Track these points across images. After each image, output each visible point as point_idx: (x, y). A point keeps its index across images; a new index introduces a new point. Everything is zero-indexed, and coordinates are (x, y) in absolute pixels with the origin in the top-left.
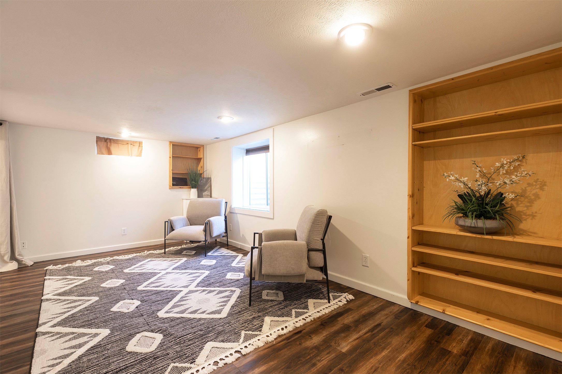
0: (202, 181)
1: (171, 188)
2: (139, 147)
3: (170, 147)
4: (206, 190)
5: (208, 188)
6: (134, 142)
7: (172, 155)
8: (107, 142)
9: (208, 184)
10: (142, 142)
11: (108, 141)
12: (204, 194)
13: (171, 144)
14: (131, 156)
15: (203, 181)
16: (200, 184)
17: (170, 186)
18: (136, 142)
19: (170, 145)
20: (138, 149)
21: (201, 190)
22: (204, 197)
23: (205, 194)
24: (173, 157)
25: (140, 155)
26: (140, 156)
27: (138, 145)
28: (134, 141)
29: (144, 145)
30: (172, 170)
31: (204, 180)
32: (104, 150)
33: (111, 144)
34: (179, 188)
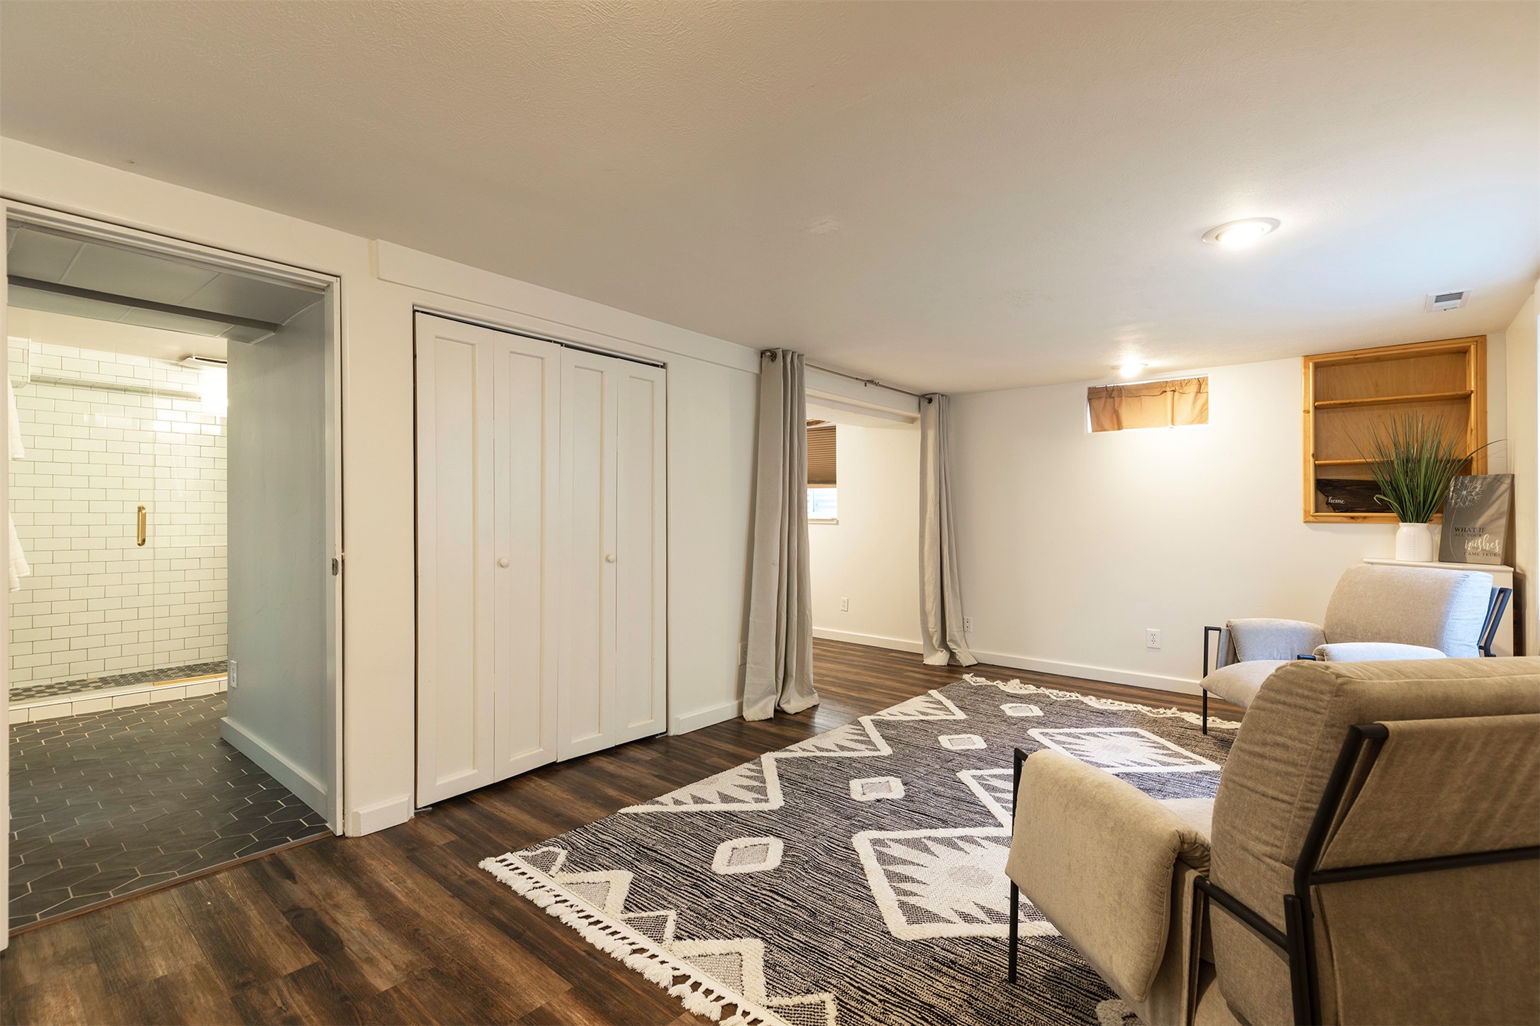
0: (1465, 493)
1: (1311, 519)
2: (1196, 396)
3: (1306, 374)
4: (1482, 531)
5: (1492, 521)
6: (1184, 385)
7: (1316, 400)
8: (1114, 398)
9: (1498, 502)
10: (1205, 379)
11: (1115, 394)
12: (1469, 546)
13: (1311, 365)
14: (1173, 424)
15: (1470, 493)
16: (1456, 503)
17: (1306, 512)
18: (1189, 381)
19: (1306, 367)
20: (1194, 402)
21: (1457, 530)
22: (1469, 558)
23: (1478, 548)
24: (1316, 408)
25: (1202, 416)
26: (1200, 422)
27: (1192, 389)
28: (1181, 380)
29: (1212, 388)
30: (1313, 455)
31: (1475, 488)
32: (1106, 421)
33: (1121, 400)
34: (1345, 519)
